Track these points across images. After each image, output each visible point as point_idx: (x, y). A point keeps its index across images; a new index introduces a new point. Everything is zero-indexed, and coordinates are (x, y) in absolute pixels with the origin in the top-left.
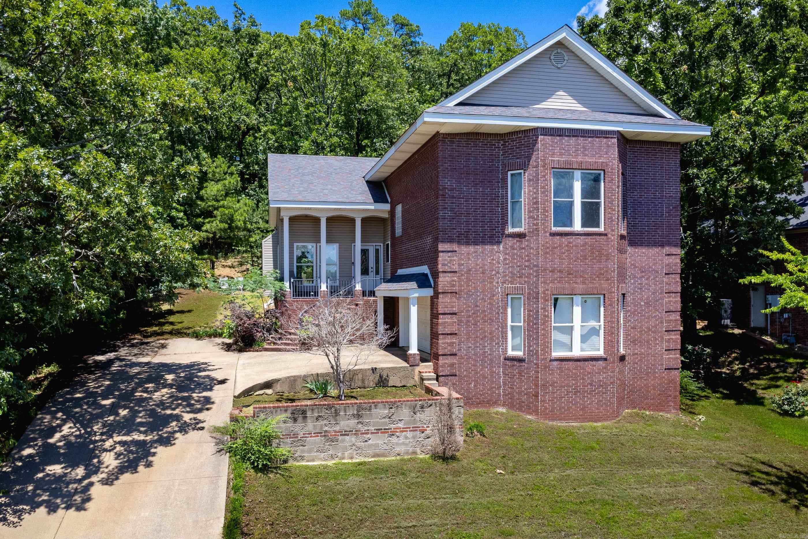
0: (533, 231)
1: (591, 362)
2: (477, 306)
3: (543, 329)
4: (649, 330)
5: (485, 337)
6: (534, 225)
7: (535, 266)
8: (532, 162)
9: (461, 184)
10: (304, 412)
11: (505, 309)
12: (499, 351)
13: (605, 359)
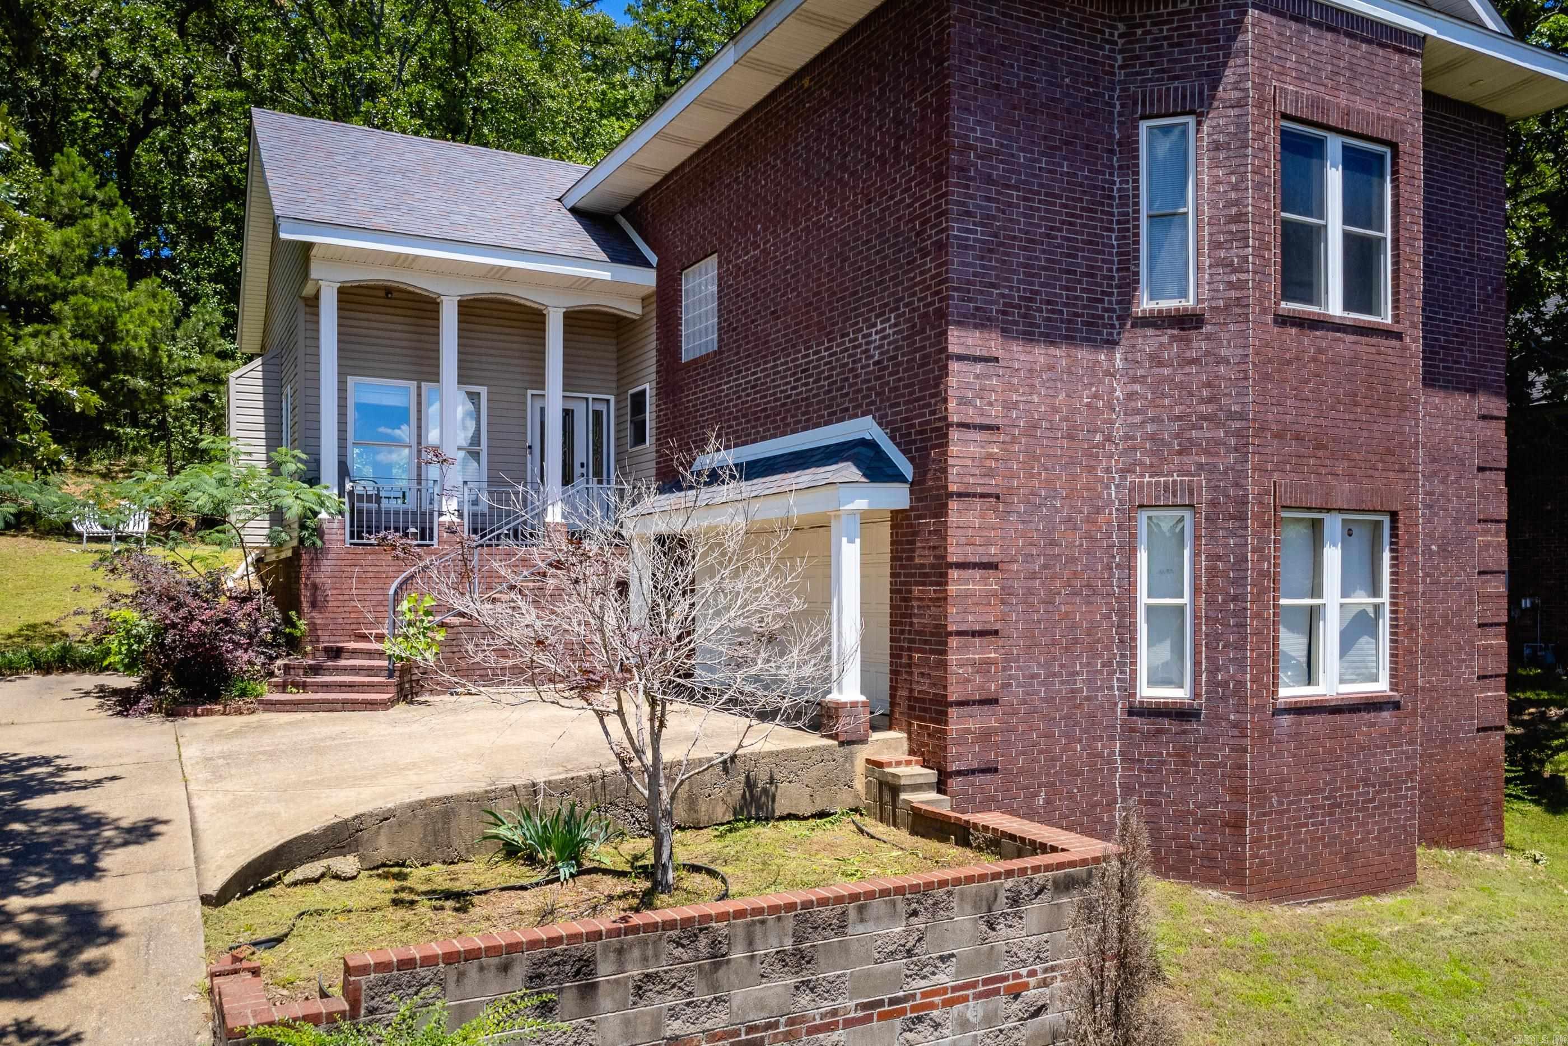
0: (1227, 307)
1: (1366, 716)
2: (1053, 543)
3: (1258, 615)
4: (1448, 622)
5: (1076, 641)
6: (1231, 286)
7: (1232, 416)
8: (1226, 92)
9: (1010, 138)
10: (585, 967)
11: (1131, 553)
12: (1111, 688)
13: (1396, 706)
